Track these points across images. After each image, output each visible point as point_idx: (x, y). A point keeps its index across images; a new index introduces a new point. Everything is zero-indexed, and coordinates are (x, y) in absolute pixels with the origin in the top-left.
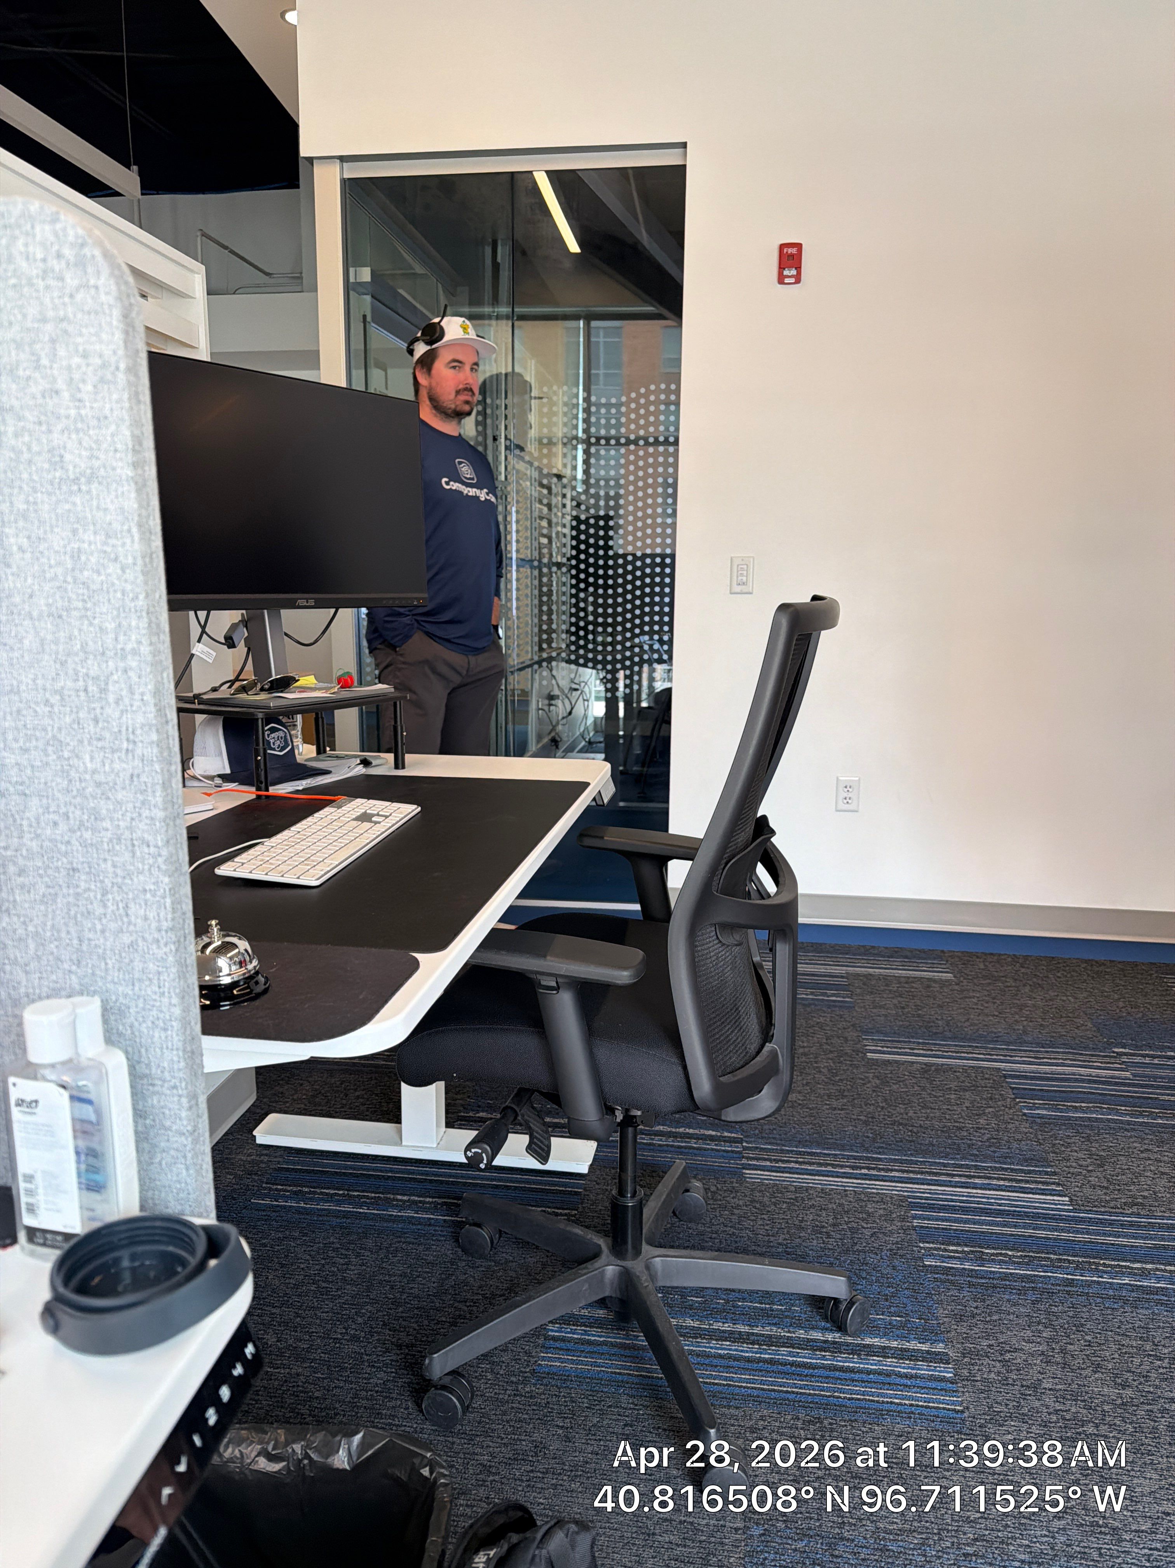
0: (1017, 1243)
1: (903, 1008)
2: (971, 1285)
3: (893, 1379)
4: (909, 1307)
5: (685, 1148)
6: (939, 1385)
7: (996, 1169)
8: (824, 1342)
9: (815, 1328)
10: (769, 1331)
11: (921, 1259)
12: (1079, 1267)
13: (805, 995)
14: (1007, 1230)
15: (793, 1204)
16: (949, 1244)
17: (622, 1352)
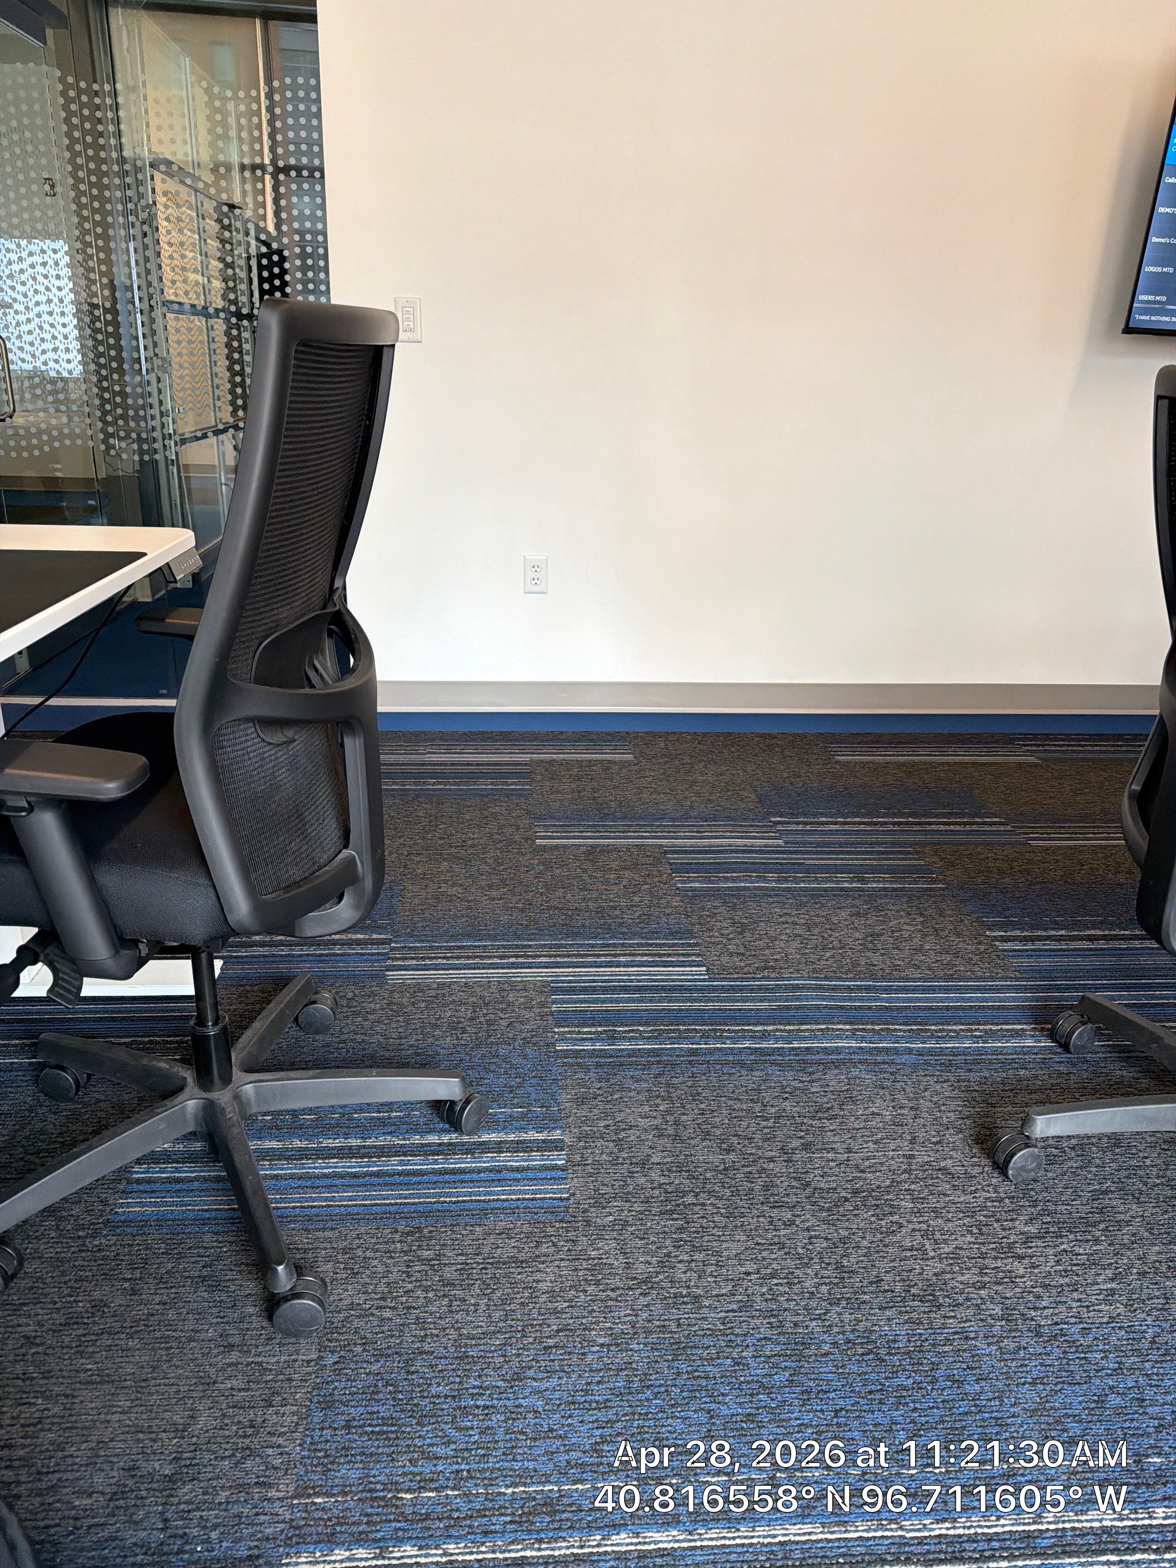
0: (651, 1018)
1: (579, 792)
2: (598, 1065)
3: (505, 1175)
4: (533, 1096)
5: (327, 955)
6: (549, 1174)
7: (642, 945)
8: (440, 1144)
9: (431, 1131)
10: (382, 1141)
11: (554, 1045)
12: (705, 1036)
13: (485, 785)
14: (643, 1006)
15: (432, 1002)
16: (584, 1026)
17: (215, 1186)
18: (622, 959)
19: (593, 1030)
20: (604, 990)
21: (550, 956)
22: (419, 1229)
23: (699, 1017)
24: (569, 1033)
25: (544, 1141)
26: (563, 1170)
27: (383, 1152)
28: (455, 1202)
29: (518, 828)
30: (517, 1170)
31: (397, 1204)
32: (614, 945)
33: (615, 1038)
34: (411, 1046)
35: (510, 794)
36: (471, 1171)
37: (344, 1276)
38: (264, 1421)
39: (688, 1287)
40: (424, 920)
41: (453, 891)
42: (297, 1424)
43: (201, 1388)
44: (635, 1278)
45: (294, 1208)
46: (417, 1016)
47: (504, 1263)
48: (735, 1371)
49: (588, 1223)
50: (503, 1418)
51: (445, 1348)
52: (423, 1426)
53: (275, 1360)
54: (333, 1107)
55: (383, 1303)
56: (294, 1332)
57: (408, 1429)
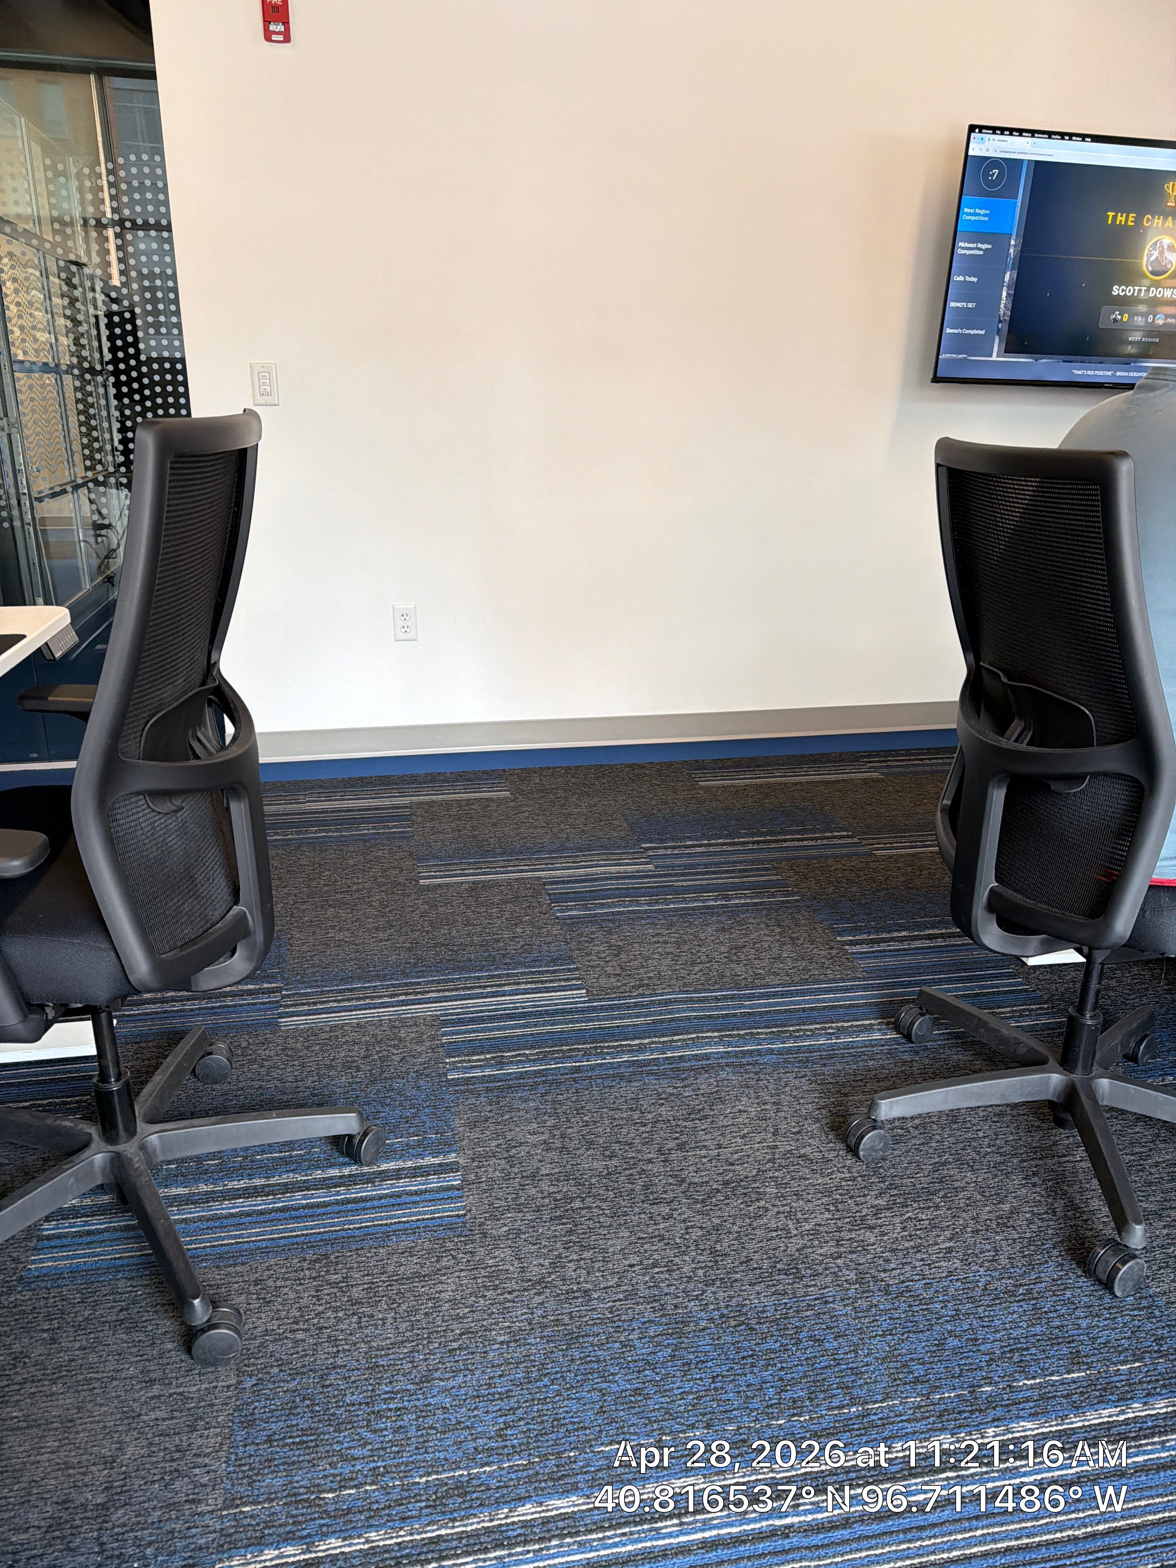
0: (536, 1042)
1: (460, 831)
2: (488, 1090)
3: (405, 1199)
4: (428, 1124)
5: (219, 1007)
6: (446, 1195)
7: (525, 974)
8: (341, 1177)
9: (332, 1166)
10: (285, 1178)
11: (445, 1074)
12: (587, 1054)
13: (366, 830)
14: (528, 1031)
15: (326, 1044)
16: (473, 1054)
17: (125, 1235)
18: (506, 988)
19: (482, 1057)
20: (491, 1019)
21: (438, 991)
22: (326, 1256)
23: (580, 1036)
24: (460, 1062)
25: (440, 1165)
26: (458, 1190)
27: (287, 1188)
28: (359, 1228)
29: (402, 870)
30: (416, 1193)
31: (303, 1235)
32: (499, 976)
33: (503, 1063)
34: (308, 1088)
35: (391, 837)
36: (372, 1199)
37: (257, 1305)
38: (189, 1445)
39: (578, 1283)
40: (313, 966)
41: (340, 936)
42: (222, 1444)
43: (126, 1422)
44: (530, 1280)
45: (204, 1248)
46: (313, 1059)
47: (408, 1279)
48: (623, 1353)
49: (485, 1235)
50: (414, 1417)
51: (357, 1361)
52: (340, 1432)
53: (194, 1389)
54: (235, 1150)
55: (296, 1327)
56: (213, 1361)
57: (327, 1437)
